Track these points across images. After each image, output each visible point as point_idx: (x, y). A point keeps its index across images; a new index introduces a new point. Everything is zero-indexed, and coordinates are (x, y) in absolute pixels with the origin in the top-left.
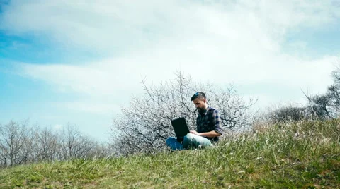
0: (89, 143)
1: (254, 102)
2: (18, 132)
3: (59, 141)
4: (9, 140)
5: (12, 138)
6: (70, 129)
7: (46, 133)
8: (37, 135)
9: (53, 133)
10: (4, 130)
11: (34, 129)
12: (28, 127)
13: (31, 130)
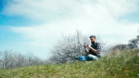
0: (38, 59)
1: (108, 42)
2: (9, 54)
3: (25, 58)
4: (5, 58)
5: (6, 57)
6: (30, 53)
7: (20, 55)
8: (16, 56)
9: (23, 55)
10: (3, 54)
11: (15, 54)
12: (13, 53)
13: (14, 54)
